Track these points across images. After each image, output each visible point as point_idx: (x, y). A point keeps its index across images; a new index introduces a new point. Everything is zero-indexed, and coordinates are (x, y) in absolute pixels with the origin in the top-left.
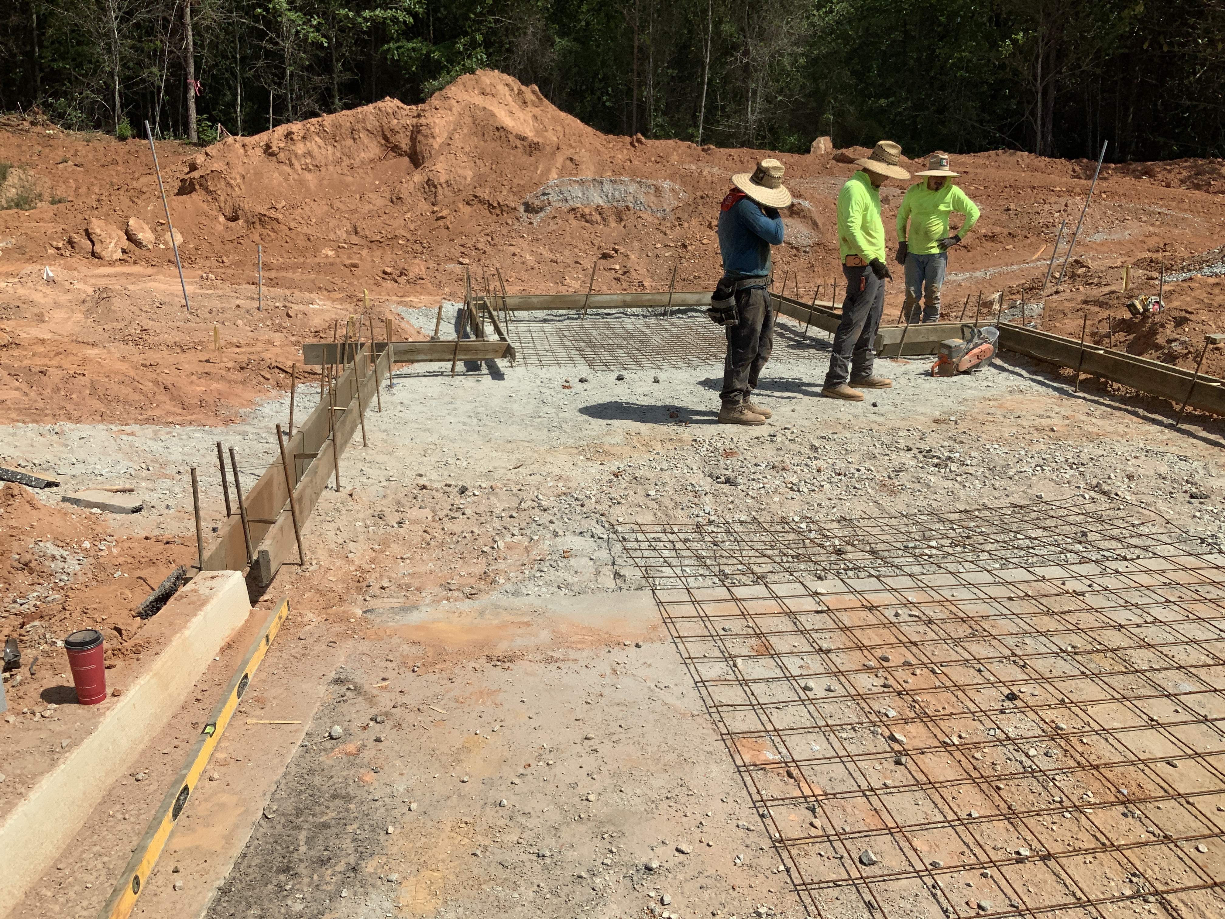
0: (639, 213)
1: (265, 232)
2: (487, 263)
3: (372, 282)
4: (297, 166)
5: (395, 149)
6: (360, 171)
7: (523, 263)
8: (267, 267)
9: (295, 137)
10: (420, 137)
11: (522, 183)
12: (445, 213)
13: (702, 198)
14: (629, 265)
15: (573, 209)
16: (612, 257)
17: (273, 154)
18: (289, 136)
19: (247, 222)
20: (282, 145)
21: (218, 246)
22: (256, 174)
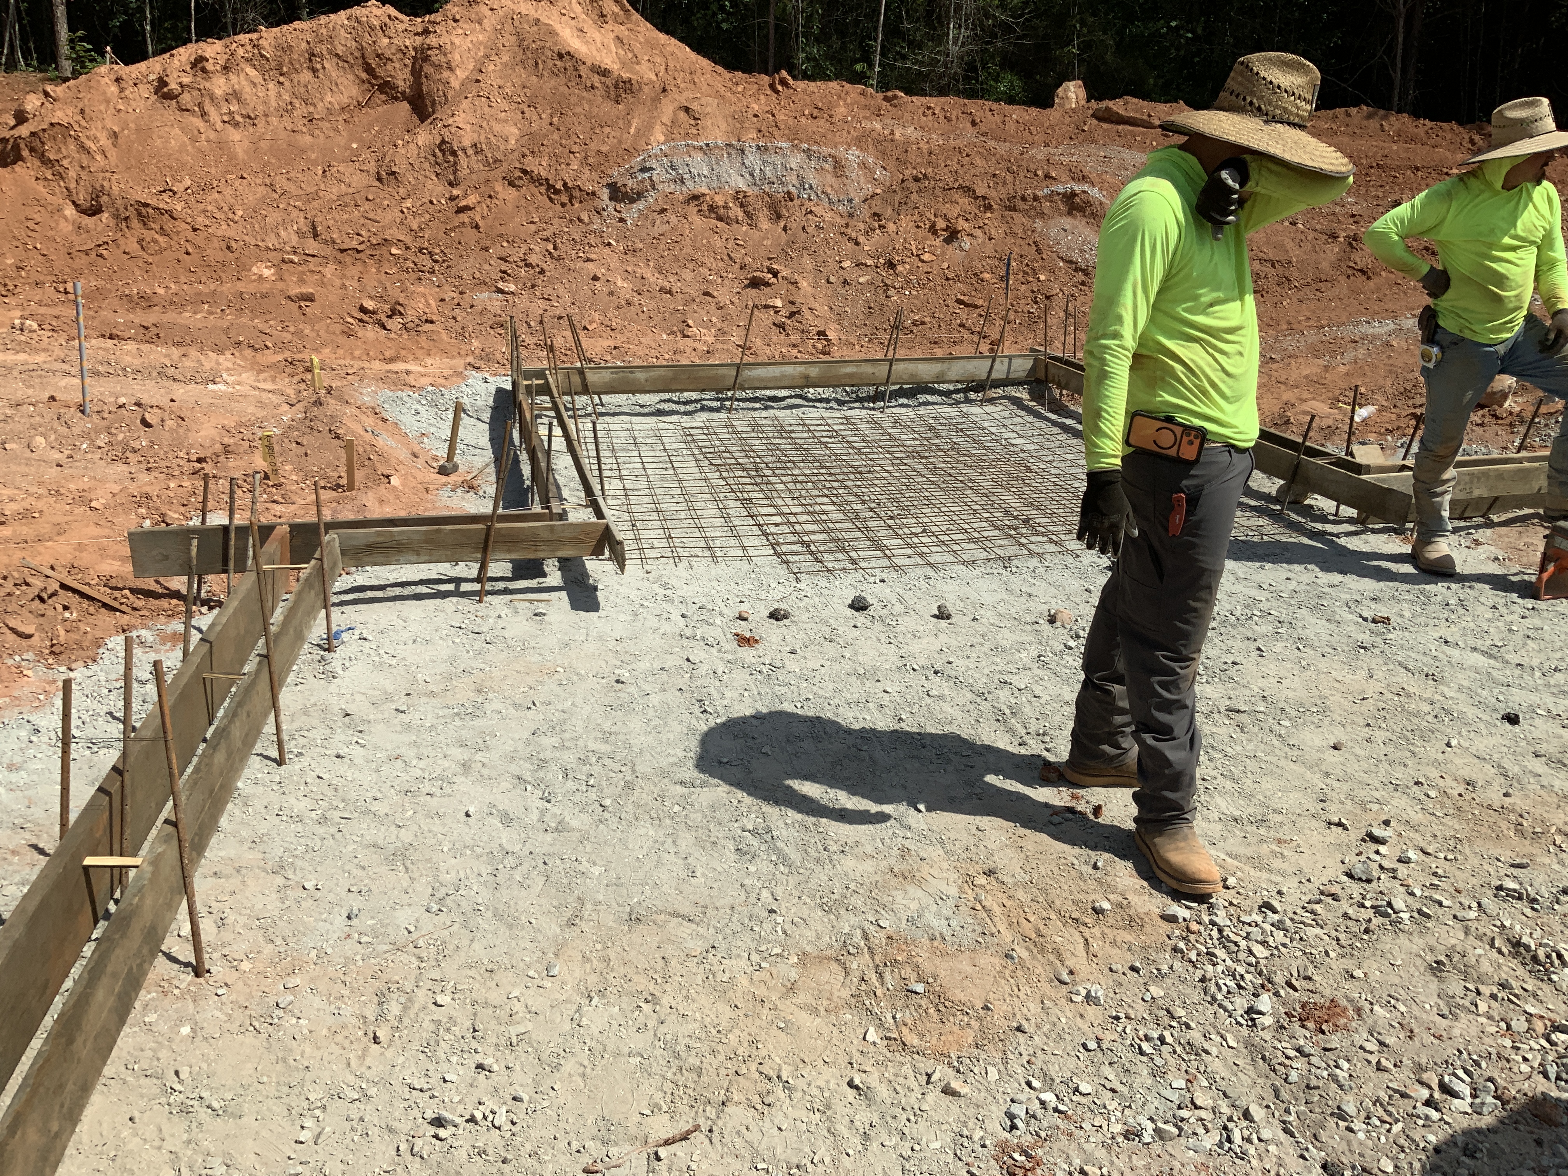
0: (809, 205)
1: (148, 235)
2: (548, 291)
3: (338, 328)
4: (214, 115)
5: (386, 88)
6: (325, 125)
7: (611, 293)
8: (146, 302)
9: (209, 66)
10: (428, 69)
11: (605, 149)
12: (471, 200)
13: (916, 179)
14: (798, 300)
15: (695, 197)
16: (767, 284)
17: (170, 96)
18: (198, 63)
19: (116, 216)
20: (186, 80)
21: (60, 262)
22: (139, 130)
